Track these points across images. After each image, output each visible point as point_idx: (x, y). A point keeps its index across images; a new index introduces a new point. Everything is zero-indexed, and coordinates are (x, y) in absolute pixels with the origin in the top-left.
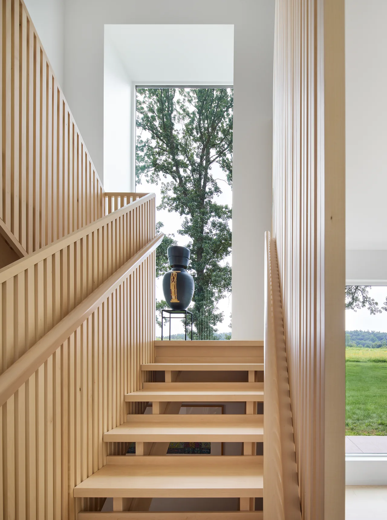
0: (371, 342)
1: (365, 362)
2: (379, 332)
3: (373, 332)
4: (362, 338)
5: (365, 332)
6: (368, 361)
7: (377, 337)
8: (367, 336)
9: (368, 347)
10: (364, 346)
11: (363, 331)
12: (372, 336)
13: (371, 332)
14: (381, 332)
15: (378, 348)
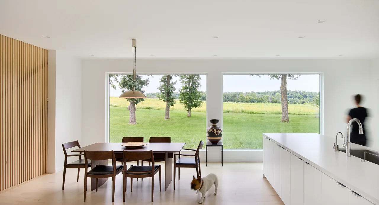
0: (298, 100)
1: (269, 114)
2: (305, 91)
3: (300, 92)
4: (291, 96)
5: (293, 92)
6: (271, 113)
7: (303, 96)
8: (295, 95)
9: (295, 103)
10: (292, 102)
11: (292, 91)
12: (299, 94)
13: (298, 91)
14: (306, 91)
15: (303, 104)
